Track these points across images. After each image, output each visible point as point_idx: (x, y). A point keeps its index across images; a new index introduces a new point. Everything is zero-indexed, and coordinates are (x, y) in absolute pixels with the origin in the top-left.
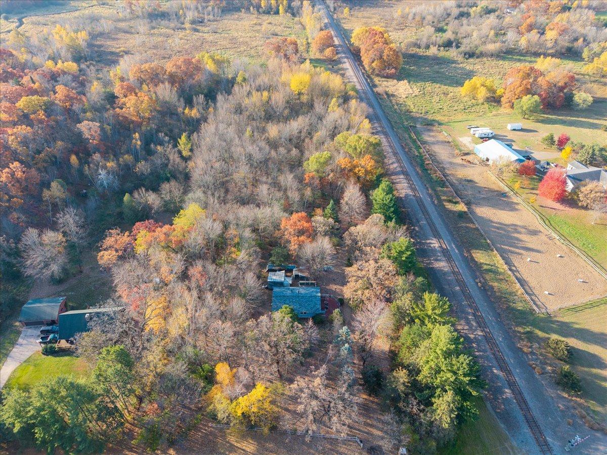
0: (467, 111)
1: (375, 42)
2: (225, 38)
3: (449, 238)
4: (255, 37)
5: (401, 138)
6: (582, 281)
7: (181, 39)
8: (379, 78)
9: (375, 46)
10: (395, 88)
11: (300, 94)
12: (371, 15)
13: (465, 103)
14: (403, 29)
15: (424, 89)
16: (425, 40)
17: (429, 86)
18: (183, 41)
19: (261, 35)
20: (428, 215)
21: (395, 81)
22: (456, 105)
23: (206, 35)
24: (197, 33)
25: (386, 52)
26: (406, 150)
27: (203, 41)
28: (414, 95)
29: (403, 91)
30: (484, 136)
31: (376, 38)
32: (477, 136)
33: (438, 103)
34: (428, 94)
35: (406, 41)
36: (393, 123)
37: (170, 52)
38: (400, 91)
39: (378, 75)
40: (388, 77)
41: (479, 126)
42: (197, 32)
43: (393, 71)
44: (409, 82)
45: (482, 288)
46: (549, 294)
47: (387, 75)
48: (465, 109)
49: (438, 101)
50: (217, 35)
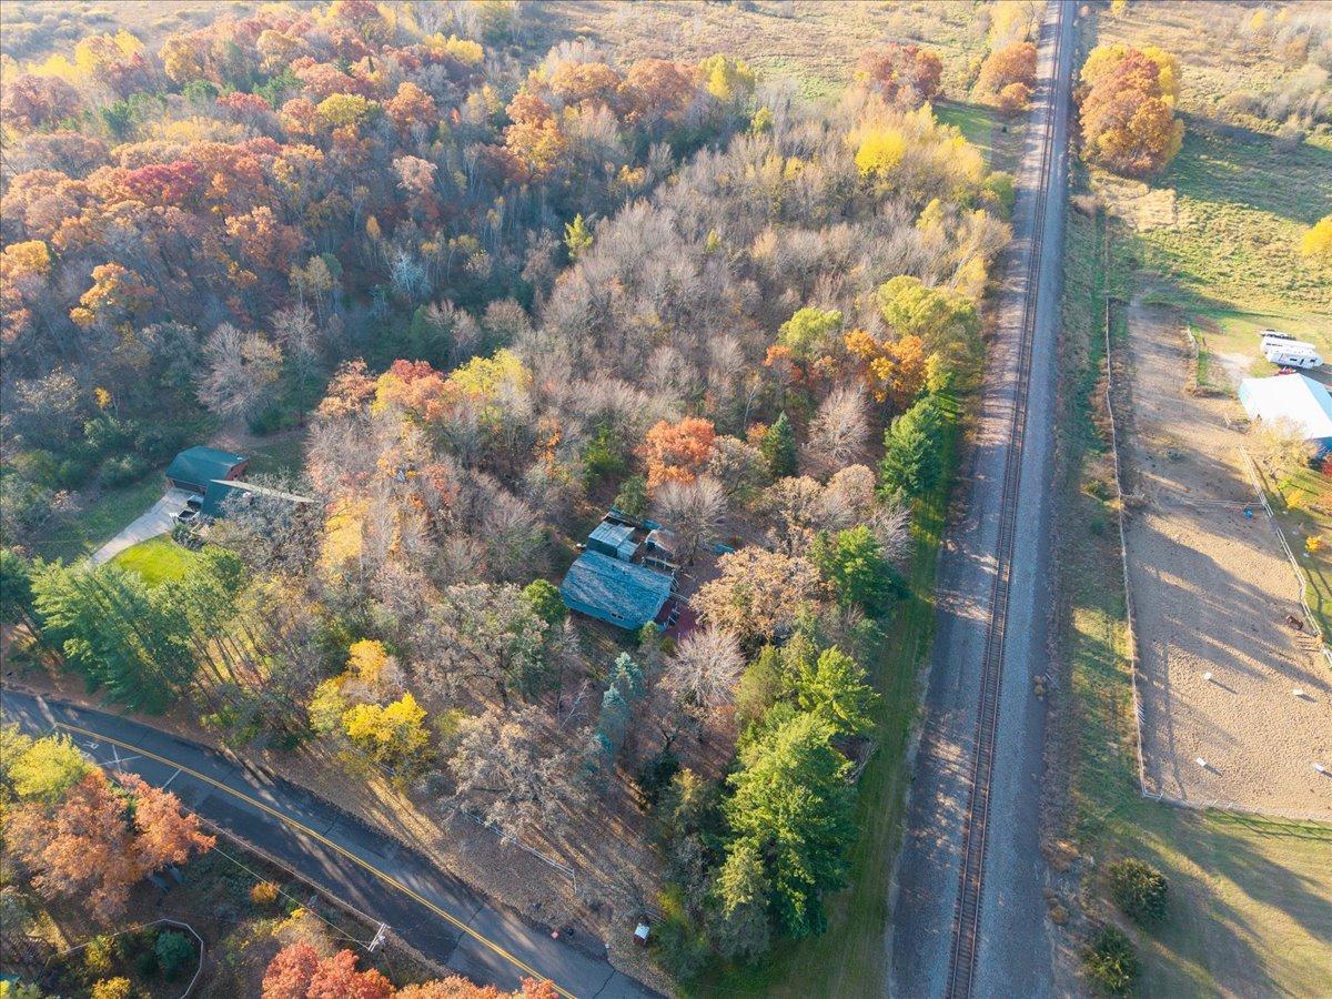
0: (1292, 294)
1: (1124, 86)
2: (803, 31)
3: (1032, 568)
4: (869, 37)
5: (1067, 321)
6: (1321, 769)
7: (710, 22)
8: (1105, 175)
9: (1120, 95)
10: (1132, 203)
11: (872, 176)
12: (1181, 20)
13: (1301, 274)
14: (1247, 65)
15: (1208, 218)
16: (1284, 99)
17: (1226, 214)
18: (712, 26)
19: (884, 35)
20: (1015, 504)
21: (1144, 187)
22: (1269, 275)
23: (765, 21)
24: (750, 14)
25: (1140, 113)
26: (1061, 351)
27: (753, 32)
28: (1172, 228)
29: (1148, 213)
30: (1288, 361)
31: (1132, 76)
32: (1269, 357)
33: (1225, 258)
34: (1214, 232)
35: (1234, 94)
36: (1069, 284)
37: (672, 48)
38: (1139, 214)
39: (1106, 165)
40: (1129, 174)
41: (1298, 336)
42: (753, 11)
43: (1146, 161)
44: (1178, 197)
45: (1041, 698)
46: (1207, 767)
47: (1127, 169)
48: (1289, 288)
49: (1227, 254)
50: (792, 23)
